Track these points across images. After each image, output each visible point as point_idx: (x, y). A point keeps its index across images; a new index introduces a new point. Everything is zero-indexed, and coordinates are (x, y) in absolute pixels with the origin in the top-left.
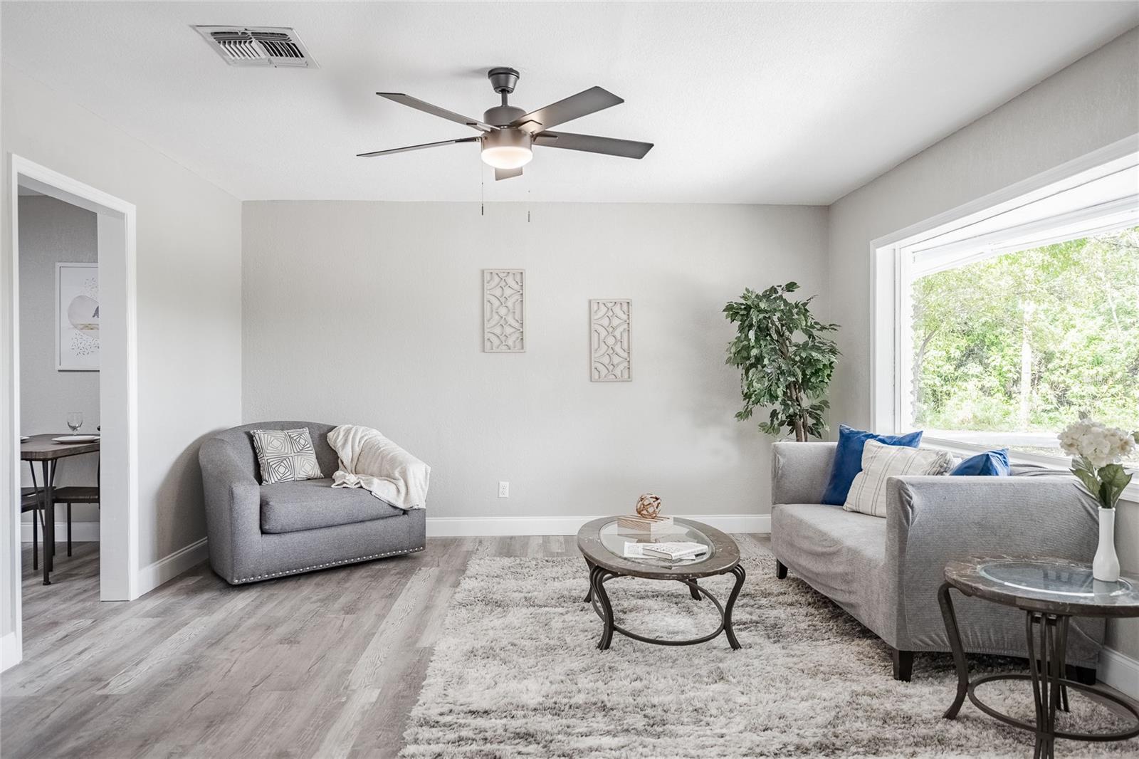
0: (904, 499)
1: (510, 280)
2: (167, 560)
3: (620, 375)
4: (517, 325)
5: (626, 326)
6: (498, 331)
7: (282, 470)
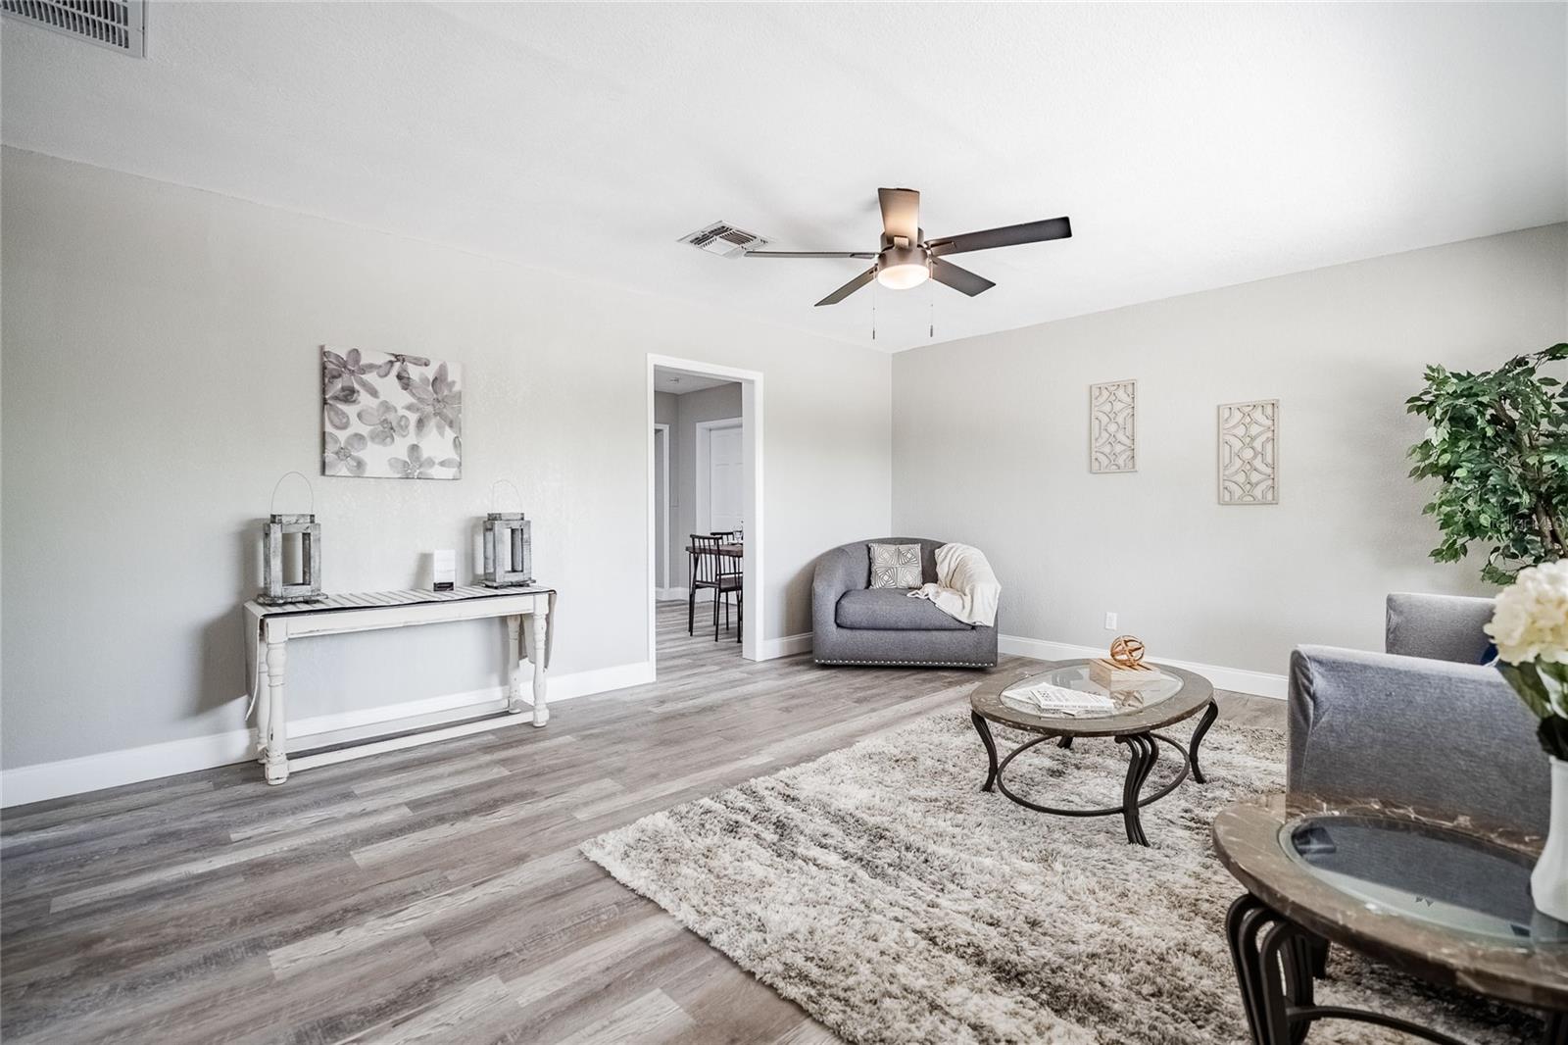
0: (1300, 682)
1: (1121, 393)
2: (796, 638)
3: (1260, 497)
4: (1128, 442)
5: (1270, 434)
6: (1107, 449)
7: (886, 578)
